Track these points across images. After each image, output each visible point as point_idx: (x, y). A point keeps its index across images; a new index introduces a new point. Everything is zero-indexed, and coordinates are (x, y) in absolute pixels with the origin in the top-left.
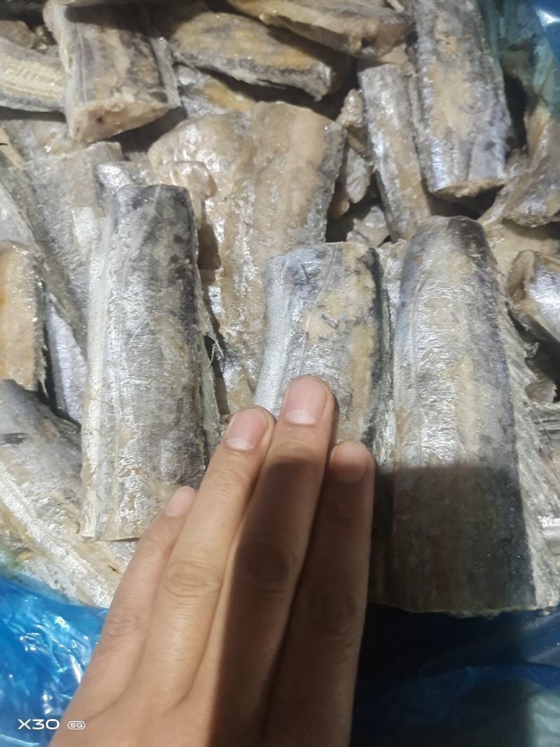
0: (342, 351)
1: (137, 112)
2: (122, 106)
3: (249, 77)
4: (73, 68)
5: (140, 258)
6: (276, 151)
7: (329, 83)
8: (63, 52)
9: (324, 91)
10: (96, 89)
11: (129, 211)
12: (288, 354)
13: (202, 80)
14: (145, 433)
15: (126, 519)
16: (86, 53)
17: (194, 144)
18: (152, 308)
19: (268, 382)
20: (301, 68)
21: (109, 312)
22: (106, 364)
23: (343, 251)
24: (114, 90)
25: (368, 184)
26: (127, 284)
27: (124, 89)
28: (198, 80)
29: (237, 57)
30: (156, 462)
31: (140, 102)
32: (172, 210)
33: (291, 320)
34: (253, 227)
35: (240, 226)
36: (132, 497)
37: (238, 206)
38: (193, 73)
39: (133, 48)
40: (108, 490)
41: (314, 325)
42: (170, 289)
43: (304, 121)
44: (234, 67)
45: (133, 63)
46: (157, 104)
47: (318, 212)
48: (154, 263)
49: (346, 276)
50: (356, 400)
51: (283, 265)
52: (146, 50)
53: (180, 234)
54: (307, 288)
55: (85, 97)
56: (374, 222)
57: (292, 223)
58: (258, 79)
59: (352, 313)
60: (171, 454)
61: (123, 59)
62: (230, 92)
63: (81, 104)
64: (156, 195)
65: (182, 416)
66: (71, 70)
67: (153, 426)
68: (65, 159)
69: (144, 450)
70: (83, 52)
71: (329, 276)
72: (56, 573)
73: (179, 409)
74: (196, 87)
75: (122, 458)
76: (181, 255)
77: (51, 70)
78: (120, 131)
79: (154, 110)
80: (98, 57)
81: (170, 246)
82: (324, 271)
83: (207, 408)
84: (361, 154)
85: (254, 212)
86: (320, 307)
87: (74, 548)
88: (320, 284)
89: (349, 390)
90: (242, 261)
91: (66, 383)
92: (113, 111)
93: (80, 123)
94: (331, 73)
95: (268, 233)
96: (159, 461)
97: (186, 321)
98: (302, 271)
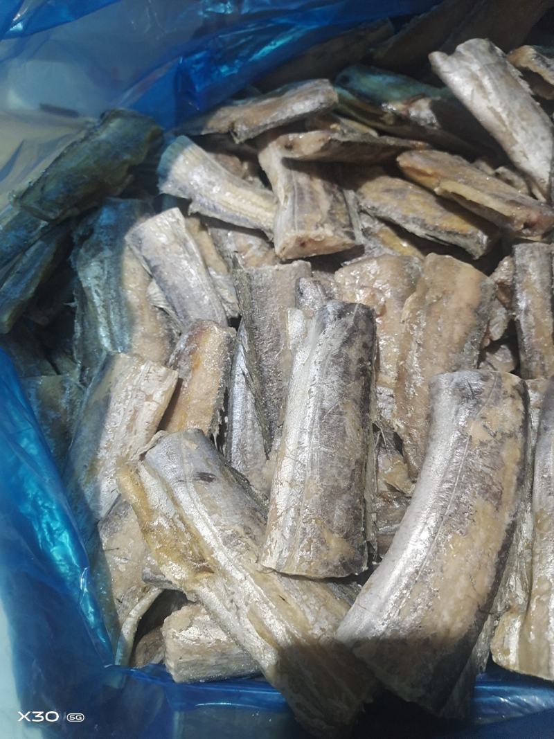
0: (497, 456)
1: (332, 243)
2: (323, 237)
3: (419, 232)
4: (288, 203)
5: (338, 356)
6: (444, 293)
7: (484, 248)
8: (281, 190)
9: (481, 253)
10: (305, 222)
11: (335, 319)
12: (453, 451)
13: (378, 226)
14: (326, 492)
15: (304, 559)
16: (299, 194)
17: (374, 275)
18: (342, 394)
19: (433, 469)
20: (464, 233)
21: (310, 392)
22: (302, 431)
23: (503, 378)
24: (319, 225)
25: (506, 328)
26: (327, 373)
27: (326, 225)
28: (374, 226)
29: (411, 215)
30: (331, 516)
31: (336, 237)
32: (364, 324)
33: (458, 424)
34: (423, 347)
35: (413, 345)
36: (310, 541)
37: (412, 328)
38: (371, 220)
39: (332, 196)
40: (293, 531)
41: (476, 431)
42: (356, 383)
43: (467, 273)
44: (407, 222)
45: (332, 207)
46: (348, 240)
47: (473, 343)
48: (348, 361)
49: (504, 398)
50: (504, 497)
51: (452, 381)
52: (341, 198)
53: (367, 342)
54: (472, 402)
55: (297, 227)
56: (503, 358)
57: (453, 349)
58: (426, 234)
59: (507, 428)
60: (342, 513)
61: (325, 203)
62: (397, 238)
63: (292, 231)
64: (355, 310)
65: (353, 484)
66: (286, 205)
67: (333, 487)
68: (278, 270)
69: (323, 505)
70: (296, 194)
71: (491, 396)
72: (233, 593)
73: (352, 479)
74: (372, 230)
75: (307, 508)
76: (365, 358)
77: (261, 199)
78: (314, 255)
79: (344, 244)
80: (307, 198)
81: (359, 350)
82: (487, 391)
83: (368, 482)
84: (504, 305)
85: (424, 334)
86: (482, 418)
87: (251, 575)
88: (484, 400)
89: (500, 488)
90: (412, 371)
91: (235, 441)
92: (316, 240)
93: (287, 244)
94: (488, 240)
95: (434, 353)
96: (333, 516)
97: (363, 409)
98: (468, 388)
